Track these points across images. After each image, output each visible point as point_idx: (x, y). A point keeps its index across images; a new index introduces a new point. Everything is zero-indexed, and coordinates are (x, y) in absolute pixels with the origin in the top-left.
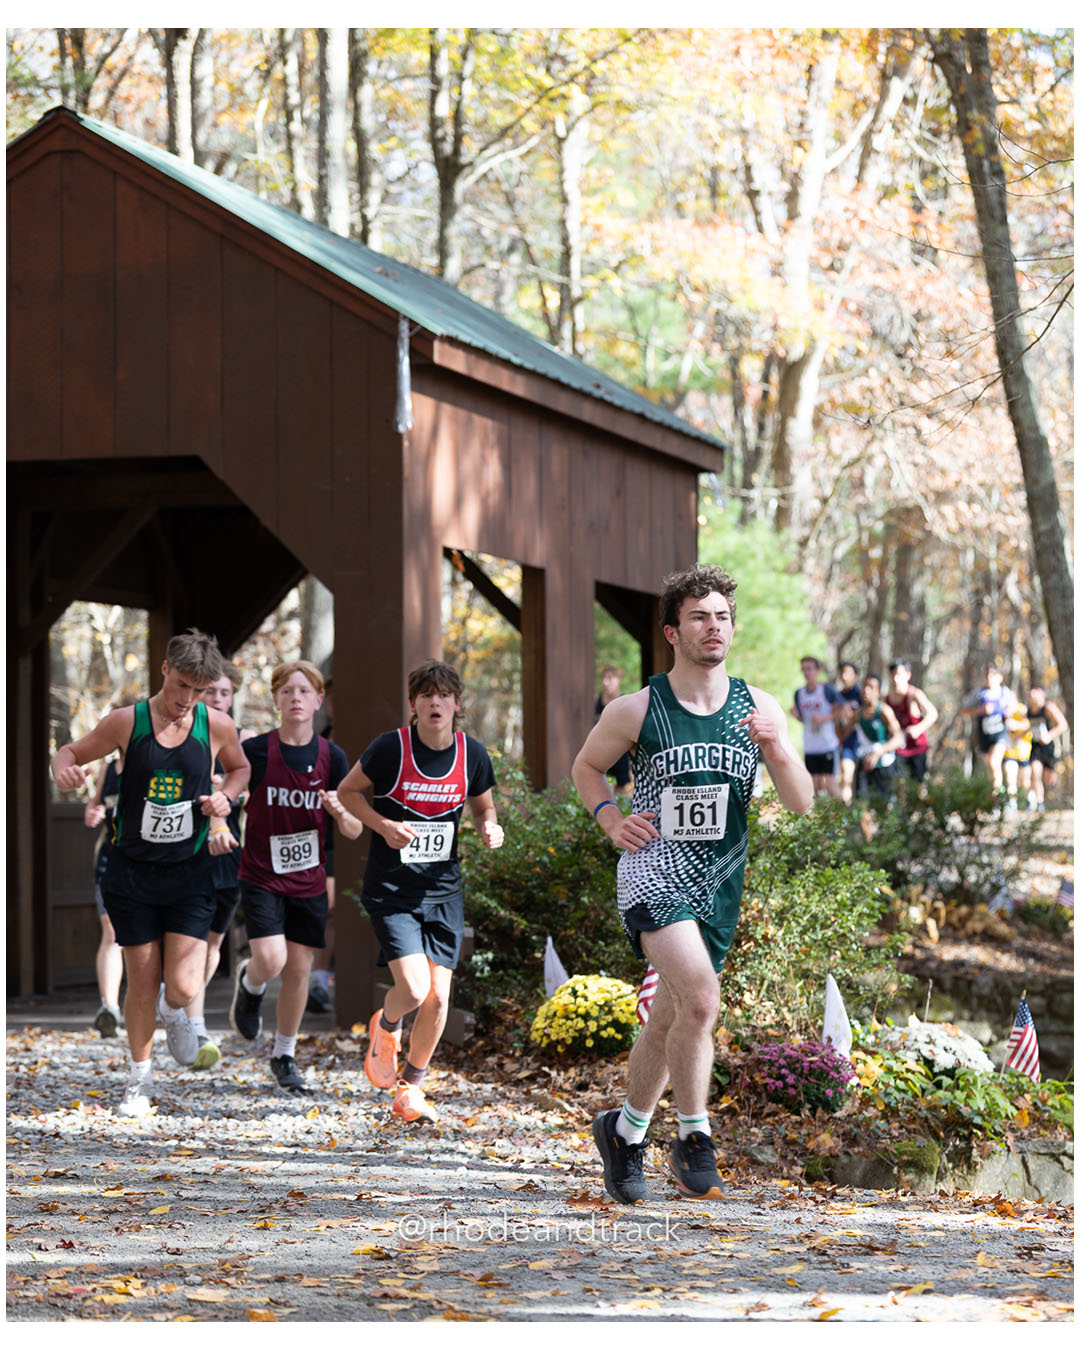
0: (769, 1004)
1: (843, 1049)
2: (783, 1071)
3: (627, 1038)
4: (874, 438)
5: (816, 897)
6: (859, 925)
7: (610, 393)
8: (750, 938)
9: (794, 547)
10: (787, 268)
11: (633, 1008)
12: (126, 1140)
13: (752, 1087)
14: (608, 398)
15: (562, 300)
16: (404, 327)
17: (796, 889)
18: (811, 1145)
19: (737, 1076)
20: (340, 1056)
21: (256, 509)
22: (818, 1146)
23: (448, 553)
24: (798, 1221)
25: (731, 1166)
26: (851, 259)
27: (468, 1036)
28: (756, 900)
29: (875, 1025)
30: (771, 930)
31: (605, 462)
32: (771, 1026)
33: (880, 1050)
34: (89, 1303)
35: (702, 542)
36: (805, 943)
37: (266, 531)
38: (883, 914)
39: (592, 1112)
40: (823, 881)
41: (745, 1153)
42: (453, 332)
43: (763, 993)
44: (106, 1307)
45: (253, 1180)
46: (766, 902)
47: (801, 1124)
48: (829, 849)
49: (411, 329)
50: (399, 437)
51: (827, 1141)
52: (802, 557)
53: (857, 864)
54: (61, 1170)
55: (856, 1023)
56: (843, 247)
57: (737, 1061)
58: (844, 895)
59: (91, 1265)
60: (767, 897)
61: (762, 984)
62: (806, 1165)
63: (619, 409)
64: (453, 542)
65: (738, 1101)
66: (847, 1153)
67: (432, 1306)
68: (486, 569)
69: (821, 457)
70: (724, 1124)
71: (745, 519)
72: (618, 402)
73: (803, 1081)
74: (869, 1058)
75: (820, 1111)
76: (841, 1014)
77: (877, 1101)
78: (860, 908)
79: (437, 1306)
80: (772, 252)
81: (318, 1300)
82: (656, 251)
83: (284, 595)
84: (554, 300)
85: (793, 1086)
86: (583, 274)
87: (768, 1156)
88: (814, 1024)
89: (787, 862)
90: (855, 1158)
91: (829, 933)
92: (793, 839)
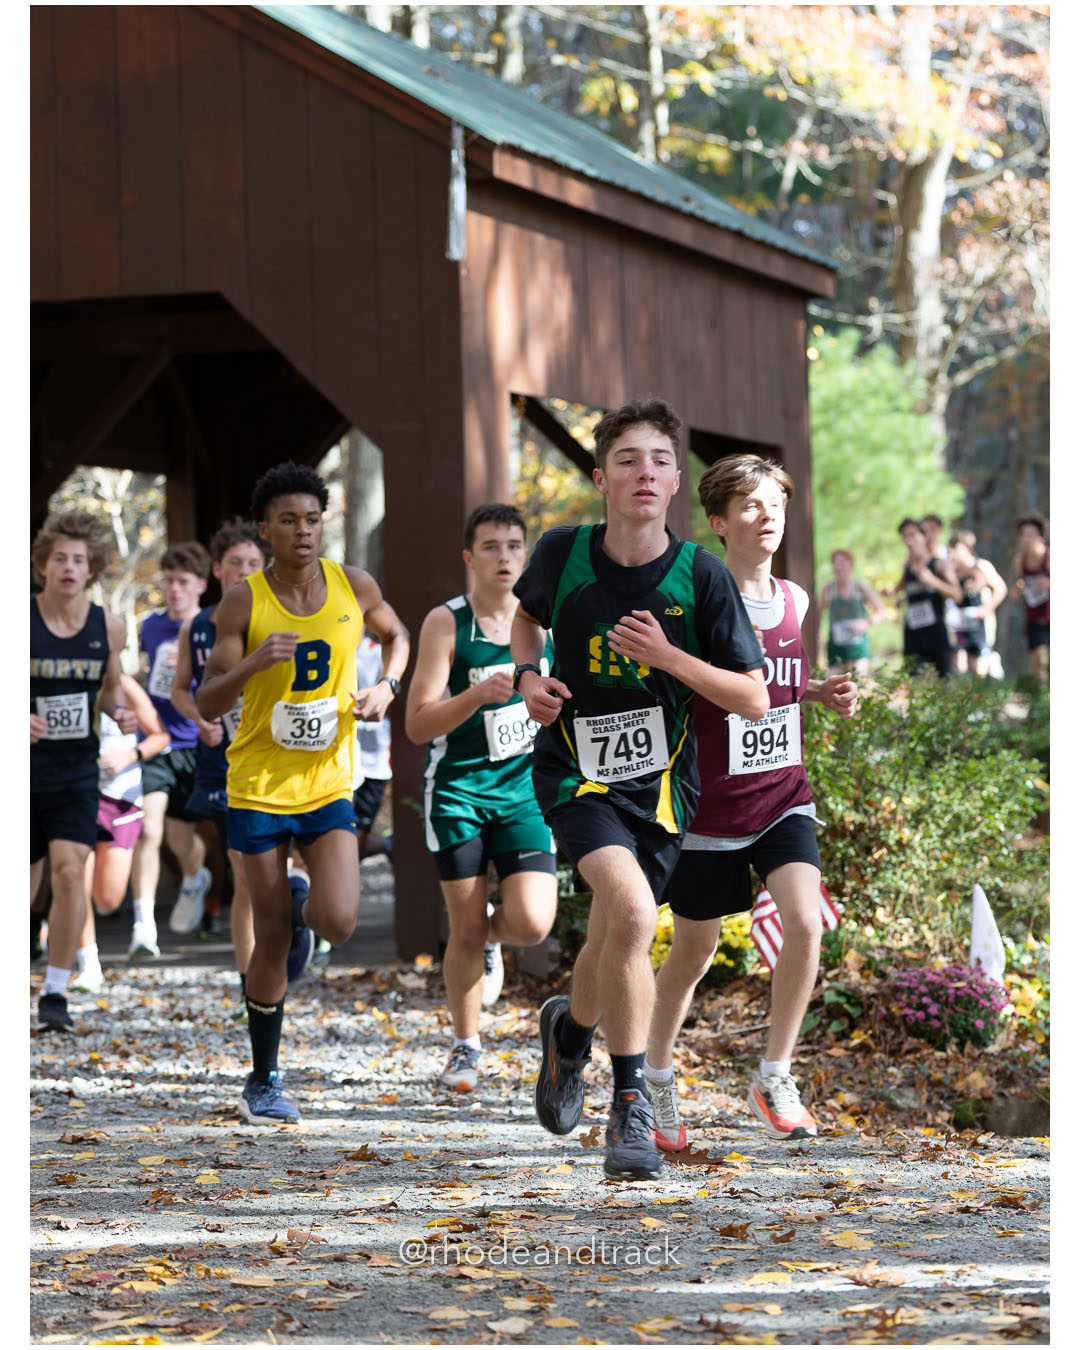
0: (905, 921)
1: (995, 973)
2: (925, 1000)
3: (739, 965)
4: (1011, 253)
5: (958, 794)
6: (1009, 826)
7: (702, 207)
8: (882, 844)
9: (921, 383)
10: (906, 55)
11: (746, 930)
12: (154, 1097)
13: (889, 1020)
14: (699, 213)
15: (641, 100)
16: (458, 135)
17: (935, 785)
18: (959, 1086)
19: (870, 1007)
20: (402, 993)
21: (288, 353)
22: (968, 1087)
23: (515, 398)
24: (945, 1175)
25: (865, 1113)
26: (980, 43)
27: (553, 967)
28: (886, 801)
29: (1031, 942)
30: (906, 833)
31: (698, 290)
32: (909, 947)
33: (1038, 973)
34: (116, 1290)
35: (814, 379)
36: (945, 848)
37: (303, 381)
38: (1038, 812)
39: (700, 1053)
40: (966, 774)
41: (883, 1098)
42: (514, 140)
43: (898, 908)
44: (137, 1295)
45: (305, 1143)
46: (900, 801)
47: (947, 1061)
48: (971, 737)
49: (466, 137)
50: (454, 266)
51: (978, 1081)
52: (931, 394)
53: (1004, 754)
54: (79, 1134)
55: (1009, 941)
56: (971, 29)
57: (870, 990)
58: (991, 790)
59: (116, 1246)
60: (901, 796)
61: (897, 898)
62: (954, 1109)
63: (713, 226)
64: (521, 387)
65: (873, 1036)
66: (1001, 1095)
67: (518, 1287)
68: (561, 418)
69: (951, 276)
70: (856, 1064)
71: (864, 349)
72: (711, 217)
73: (948, 1011)
74: (1025, 983)
75: (968, 1047)
76: (990, 933)
77: (1036, 1033)
78: (1010, 805)
79: (526, 1287)
80: (886, 36)
81: (386, 1280)
82: (751, 40)
83: (323, 454)
84: (629, 100)
85: (938, 1018)
86: (666, 69)
87: (908, 1100)
88: (960, 943)
89: (923, 753)
90: (1012, 1100)
91: (974, 835)
92: (929, 726)
